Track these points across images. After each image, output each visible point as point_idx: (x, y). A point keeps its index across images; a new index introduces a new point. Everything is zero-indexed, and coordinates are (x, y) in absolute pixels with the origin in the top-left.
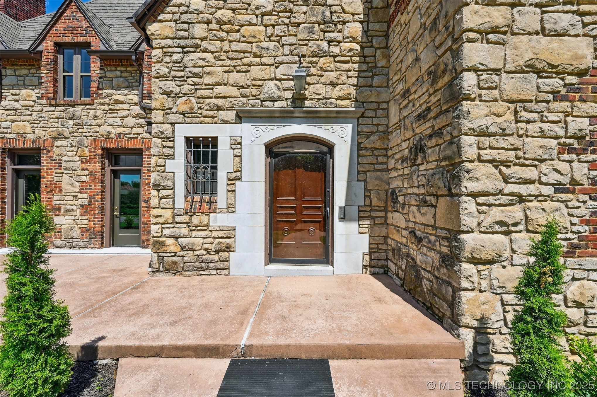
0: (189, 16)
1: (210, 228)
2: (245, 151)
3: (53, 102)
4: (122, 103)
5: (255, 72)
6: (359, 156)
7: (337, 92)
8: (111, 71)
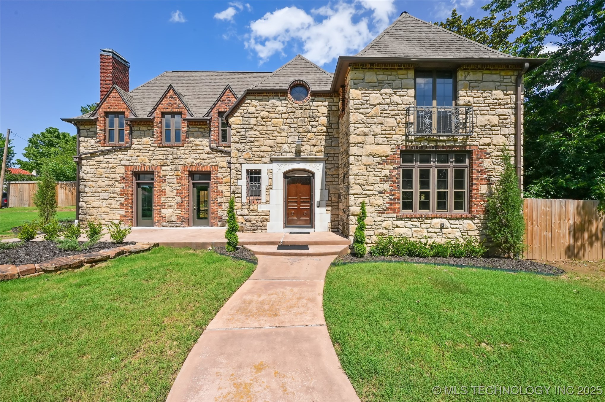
0: (248, 114)
1: (258, 211)
2: (274, 176)
3: (161, 145)
4: (200, 146)
5: (279, 140)
6: (326, 178)
7: (316, 149)
8: (193, 128)
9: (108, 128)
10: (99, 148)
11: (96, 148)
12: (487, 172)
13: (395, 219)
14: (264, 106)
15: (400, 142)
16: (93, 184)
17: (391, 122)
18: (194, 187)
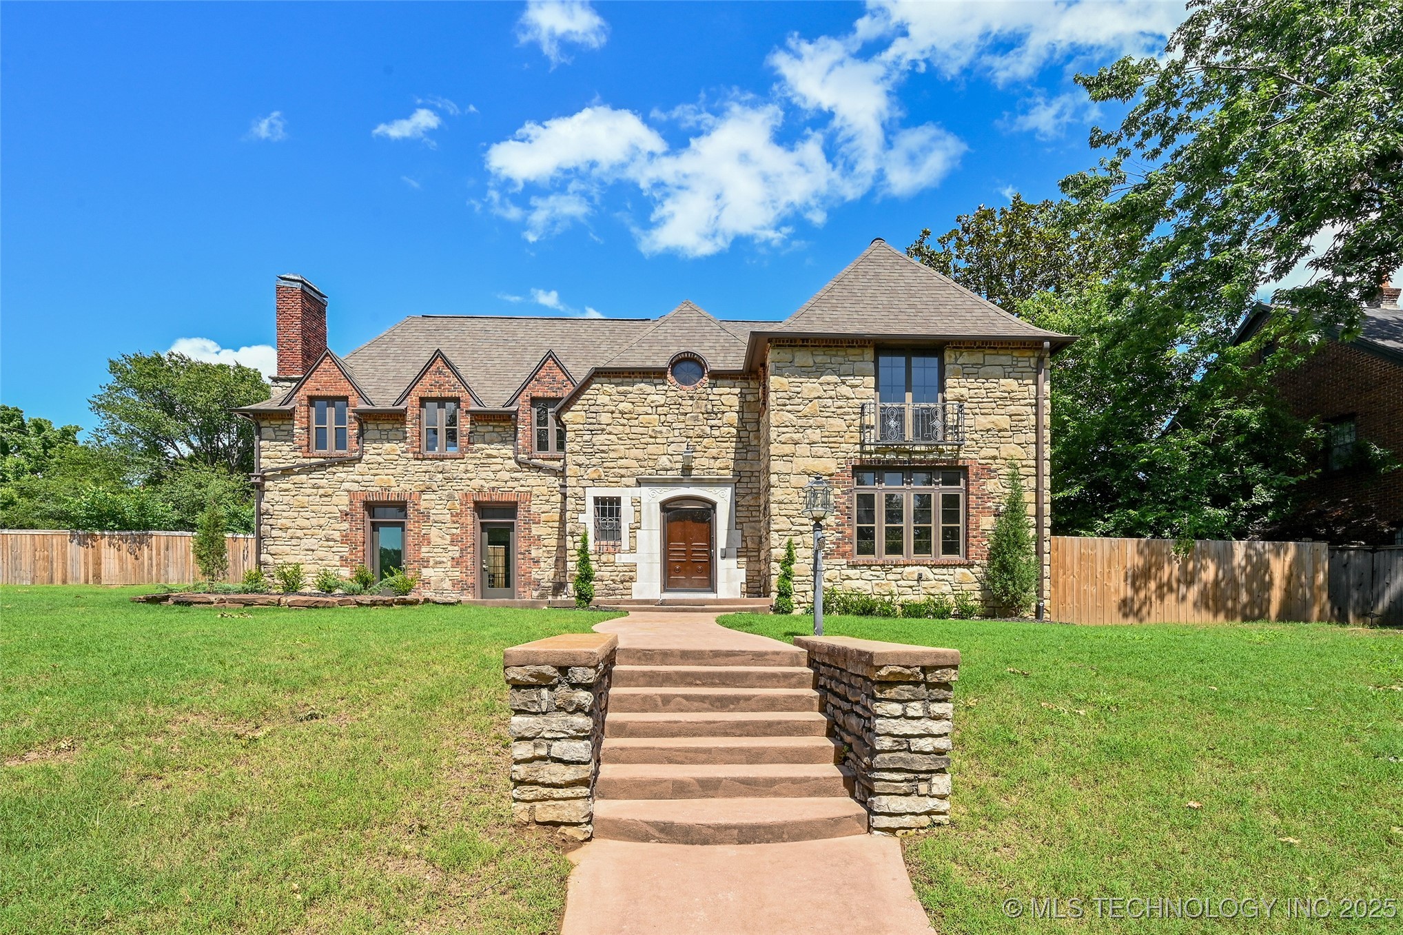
0: (597, 407)
1: (616, 564)
2: (644, 508)
3: (420, 456)
4: (495, 457)
5: (651, 449)
6: (736, 511)
7: (718, 464)
8: (482, 426)
9: (314, 426)
10: (299, 461)
11: (293, 460)
12: (993, 498)
13: (845, 567)
14: (624, 394)
15: (852, 455)
16: (288, 523)
17: (839, 425)
18: (483, 531)
